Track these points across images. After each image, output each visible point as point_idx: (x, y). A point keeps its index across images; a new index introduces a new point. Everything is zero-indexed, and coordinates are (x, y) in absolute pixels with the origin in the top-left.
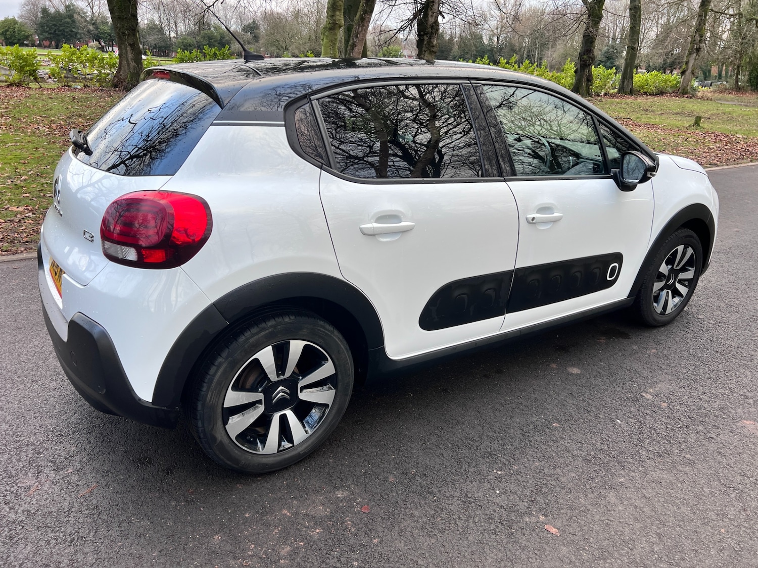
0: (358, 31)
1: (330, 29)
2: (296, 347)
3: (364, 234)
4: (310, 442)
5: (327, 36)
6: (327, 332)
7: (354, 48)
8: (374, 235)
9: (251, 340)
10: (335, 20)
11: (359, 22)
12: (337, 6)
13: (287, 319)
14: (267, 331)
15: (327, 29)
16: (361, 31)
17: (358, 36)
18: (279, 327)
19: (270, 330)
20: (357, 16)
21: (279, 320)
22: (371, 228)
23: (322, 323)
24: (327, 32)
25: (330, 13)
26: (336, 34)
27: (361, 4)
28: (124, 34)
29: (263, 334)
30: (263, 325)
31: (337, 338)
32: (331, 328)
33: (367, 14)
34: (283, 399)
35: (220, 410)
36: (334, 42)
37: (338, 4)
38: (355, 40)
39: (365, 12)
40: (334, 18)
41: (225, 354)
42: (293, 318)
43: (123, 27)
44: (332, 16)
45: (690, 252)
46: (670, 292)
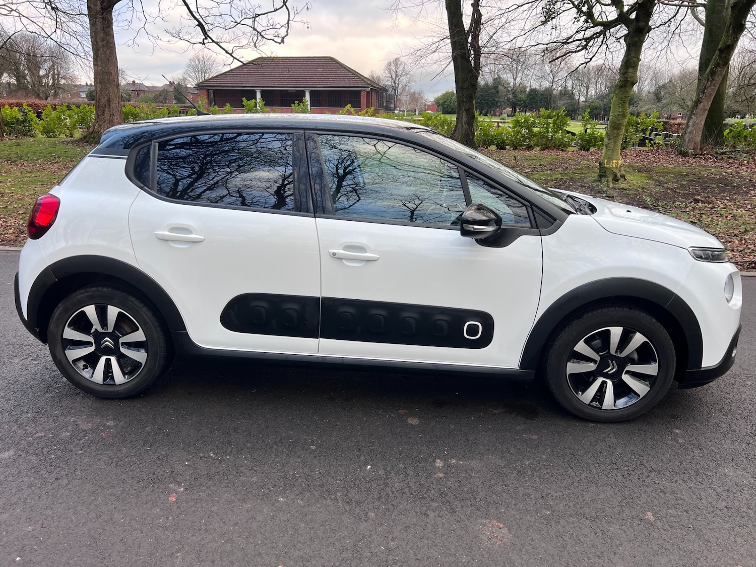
0: (706, 86)
1: (621, 87)
2: (113, 312)
3: (159, 239)
5: (616, 94)
6: (135, 306)
7: (699, 105)
8: (168, 241)
9: (79, 297)
10: (627, 78)
11: (708, 76)
12: (631, 63)
13: (105, 289)
14: (89, 294)
15: (618, 87)
16: (710, 86)
17: (706, 91)
18: (97, 293)
19: (91, 293)
20: (708, 70)
21: (100, 288)
22: (160, 234)
23: (133, 299)
24: (618, 90)
25: (622, 71)
26: (627, 92)
27: (714, 57)
28: (462, 101)
29: (87, 294)
30: (88, 289)
31: (145, 312)
32: (141, 305)
33: (719, 67)
34: (107, 346)
35: (59, 338)
36: (623, 99)
37: (631, 61)
38: (701, 96)
39: (717, 65)
40: (626, 75)
41: (62, 302)
42: (110, 289)
43: (463, 95)
44: (624, 74)
45: (639, 339)
46: (610, 383)
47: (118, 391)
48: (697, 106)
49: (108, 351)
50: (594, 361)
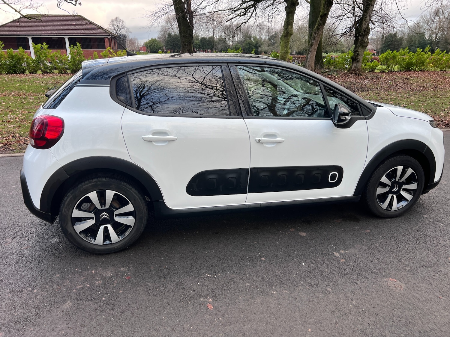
0: (315, 36)
1: (285, 36)
2: (110, 194)
3: (144, 140)
4: (121, 243)
5: (283, 40)
6: (127, 188)
7: (312, 46)
8: (151, 141)
9: (84, 187)
10: (288, 31)
11: (316, 31)
12: (289, 23)
13: (104, 179)
14: (92, 184)
15: (283, 36)
16: (317, 36)
17: (315, 39)
18: (99, 182)
19: (94, 183)
20: (315, 28)
21: (100, 179)
22: (147, 137)
23: (125, 184)
24: (283, 38)
25: (285, 27)
26: (288, 39)
27: (318, 20)
28: (185, 45)
29: (90, 184)
30: (91, 181)
31: (134, 192)
32: (131, 187)
33: (321, 26)
34: (105, 219)
35: (69, 218)
36: (287, 43)
37: (290, 22)
38: (313, 42)
40: (287, 30)
41: (71, 192)
42: (107, 179)
43: (185, 41)
44: (286, 29)
45: (410, 171)
46: (395, 196)
47: (114, 248)
48: (311, 47)
49: (105, 221)
50: (388, 186)
